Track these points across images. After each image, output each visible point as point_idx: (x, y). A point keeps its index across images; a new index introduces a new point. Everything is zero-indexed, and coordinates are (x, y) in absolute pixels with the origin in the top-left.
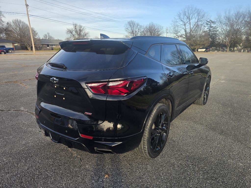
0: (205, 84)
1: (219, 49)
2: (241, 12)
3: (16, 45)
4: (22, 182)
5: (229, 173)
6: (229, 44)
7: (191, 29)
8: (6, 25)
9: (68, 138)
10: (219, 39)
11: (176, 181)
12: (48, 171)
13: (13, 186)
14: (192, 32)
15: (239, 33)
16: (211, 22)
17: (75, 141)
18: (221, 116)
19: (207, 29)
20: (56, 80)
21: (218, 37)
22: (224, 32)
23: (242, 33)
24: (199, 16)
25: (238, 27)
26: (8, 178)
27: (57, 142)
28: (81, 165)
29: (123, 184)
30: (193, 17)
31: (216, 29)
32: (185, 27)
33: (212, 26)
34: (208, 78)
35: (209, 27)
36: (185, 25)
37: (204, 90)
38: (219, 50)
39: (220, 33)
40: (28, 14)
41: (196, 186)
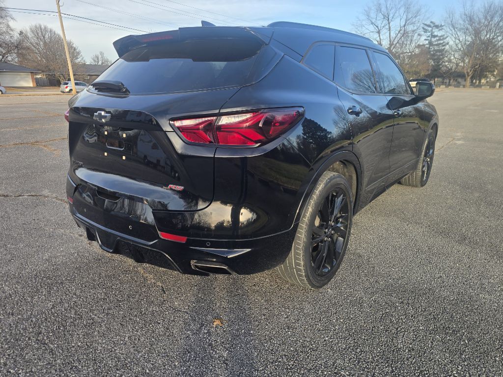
0: (426, 142)
1: (449, 82)
2: (497, 4)
3: (39, 76)
4: (40, 333)
5: (482, 320)
6: (471, 71)
7: (392, 40)
8: (18, 36)
9: (133, 241)
10: (450, 61)
11: (367, 335)
12: (95, 312)
13: (20, 340)
14: (394, 47)
15: (491, 49)
16: (434, 26)
17: (149, 248)
18: (458, 207)
19: (426, 40)
20: (105, 117)
21: (447, 57)
22: (460, 46)
23: (499, 47)
24: (408, 13)
25: (490, 35)
26: (10, 325)
27: (111, 251)
28: (165, 301)
29: (253, 339)
30: (397, 14)
31: (445, 40)
32: (379, 36)
33: (436, 34)
34: (431, 129)
35: (429, 37)
36: (379, 32)
37: (423, 153)
38: (449, 85)
39: (451, 47)
40: (59, 12)
41: (411, 346)
